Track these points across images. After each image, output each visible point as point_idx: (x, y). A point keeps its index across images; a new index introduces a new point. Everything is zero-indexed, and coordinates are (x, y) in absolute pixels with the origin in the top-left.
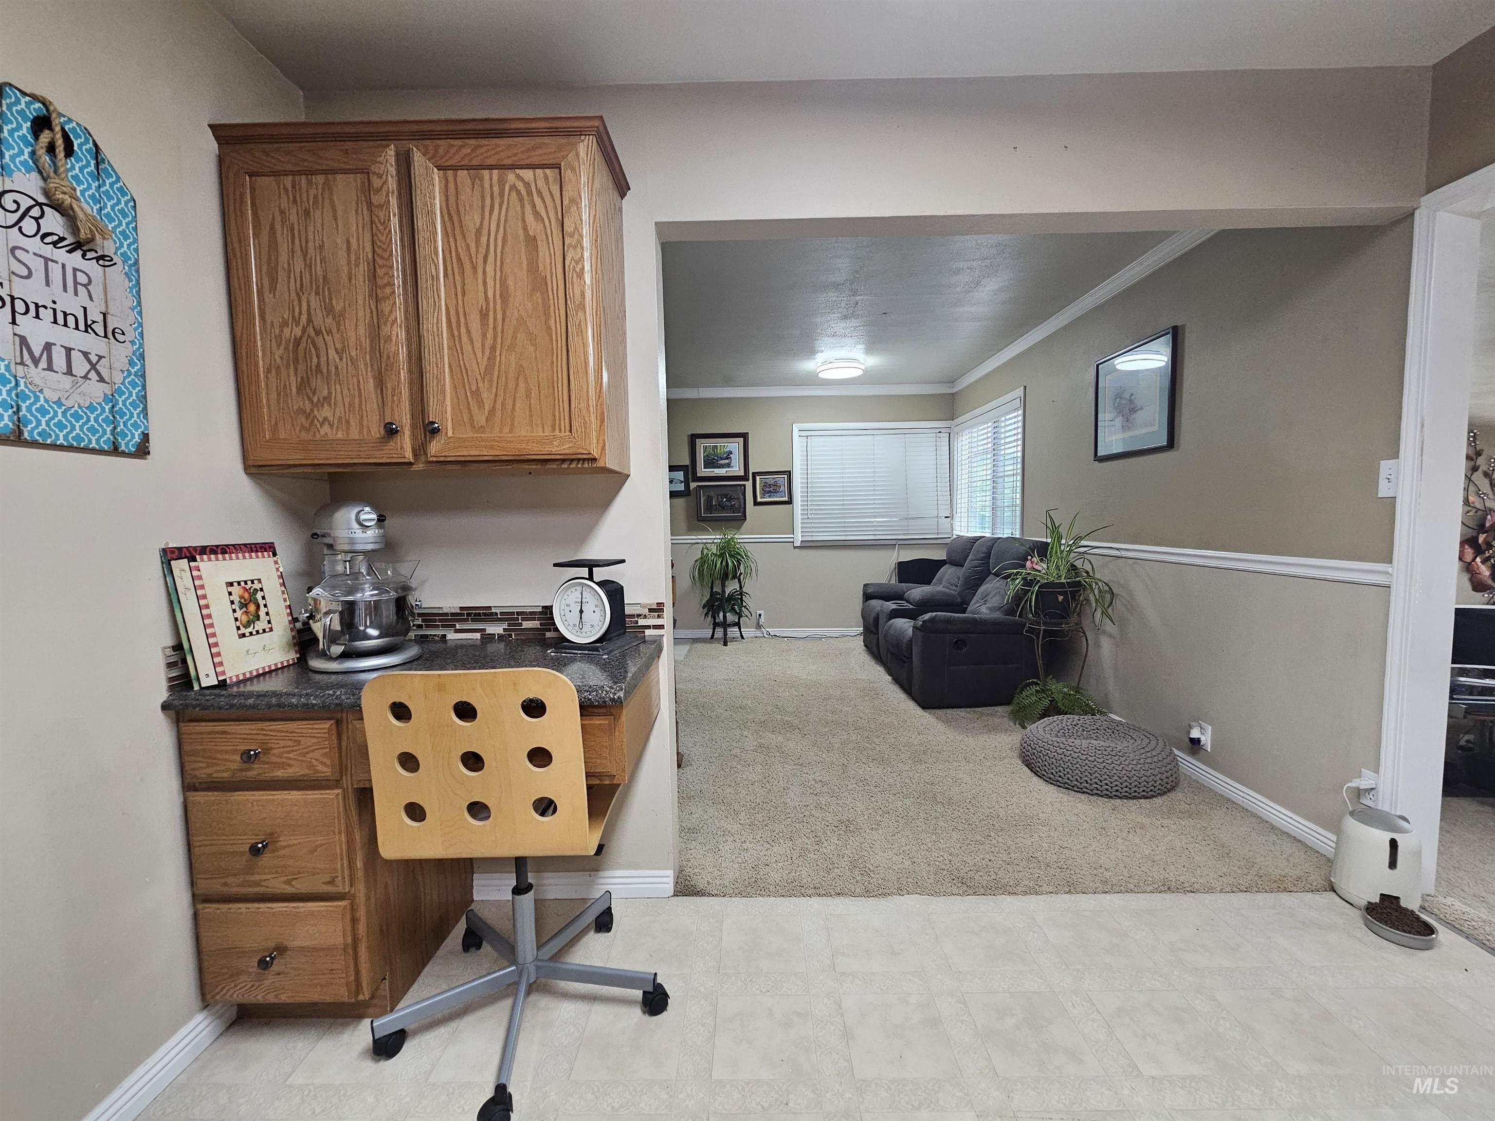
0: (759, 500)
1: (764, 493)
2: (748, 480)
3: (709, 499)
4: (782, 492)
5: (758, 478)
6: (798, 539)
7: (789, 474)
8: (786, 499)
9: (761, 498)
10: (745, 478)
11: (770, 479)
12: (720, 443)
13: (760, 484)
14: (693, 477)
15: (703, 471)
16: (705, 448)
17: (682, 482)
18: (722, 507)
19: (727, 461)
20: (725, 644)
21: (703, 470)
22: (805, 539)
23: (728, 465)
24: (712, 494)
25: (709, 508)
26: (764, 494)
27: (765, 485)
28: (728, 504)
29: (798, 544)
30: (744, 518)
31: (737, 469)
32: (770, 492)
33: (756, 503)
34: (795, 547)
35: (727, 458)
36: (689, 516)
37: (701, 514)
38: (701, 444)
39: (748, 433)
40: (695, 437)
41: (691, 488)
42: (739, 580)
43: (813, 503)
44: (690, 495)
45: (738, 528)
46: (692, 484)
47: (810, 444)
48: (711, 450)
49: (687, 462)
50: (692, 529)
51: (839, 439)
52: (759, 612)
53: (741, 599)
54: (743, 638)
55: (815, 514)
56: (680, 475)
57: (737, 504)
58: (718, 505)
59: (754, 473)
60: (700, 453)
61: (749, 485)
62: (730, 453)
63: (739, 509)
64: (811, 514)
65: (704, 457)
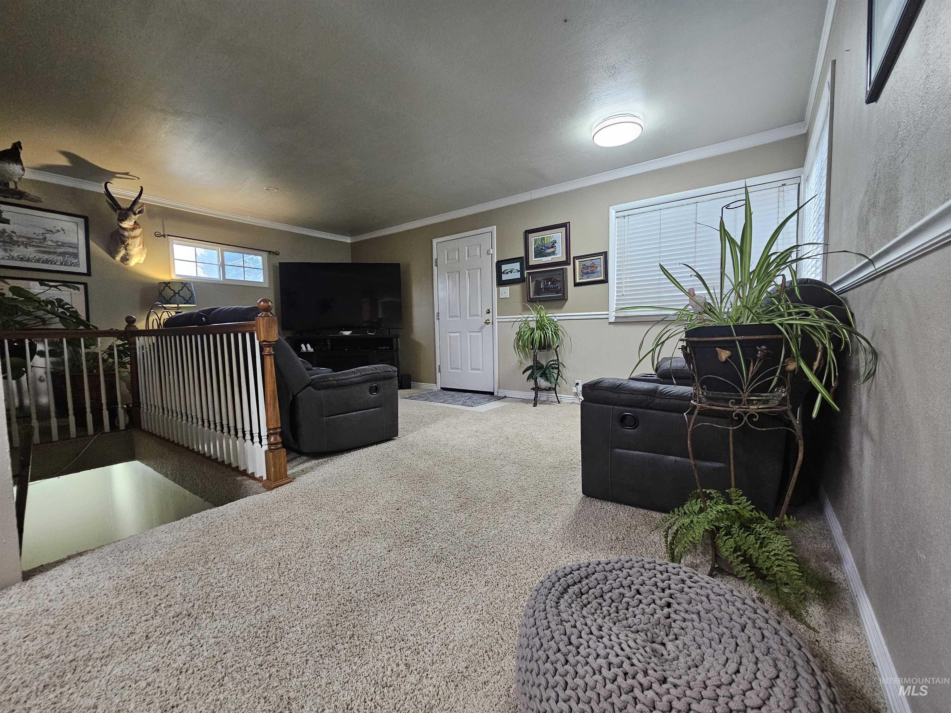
0: (578, 281)
1: (583, 274)
2: (570, 264)
3: (538, 284)
4: (599, 272)
5: (577, 262)
6: (612, 316)
7: (605, 255)
8: (602, 278)
9: (580, 279)
10: (567, 263)
11: (588, 262)
12: (546, 234)
13: (579, 267)
14: (526, 266)
15: (534, 261)
16: (536, 241)
17: (519, 271)
18: (547, 290)
19: (552, 250)
20: (535, 405)
21: (534, 259)
22: (620, 315)
23: (553, 253)
24: (540, 279)
25: (538, 291)
26: (582, 277)
27: (584, 267)
28: (552, 286)
29: (612, 320)
30: (564, 298)
31: (560, 256)
32: (587, 273)
33: (576, 285)
34: (610, 323)
35: (552, 247)
36: (523, 299)
37: (531, 297)
38: (532, 238)
39: (569, 222)
40: (528, 232)
41: (525, 276)
42: (556, 351)
43: (628, 280)
44: (524, 281)
45: (561, 307)
46: (526, 272)
47: (626, 224)
48: (540, 242)
49: (522, 254)
50: (525, 309)
51: (657, 213)
52: (577, 381)
53: (558, 368)
54: (559, 402)
55: (629, 291)
56: (517, 266)
57: (559, 286)
58: (545, 288)
59: (574, 258)
60: (532, 245)
61: (570, 268)
62: (555, 242)
63: (562, 290)
64: (626, 291)
65: (535, 248)
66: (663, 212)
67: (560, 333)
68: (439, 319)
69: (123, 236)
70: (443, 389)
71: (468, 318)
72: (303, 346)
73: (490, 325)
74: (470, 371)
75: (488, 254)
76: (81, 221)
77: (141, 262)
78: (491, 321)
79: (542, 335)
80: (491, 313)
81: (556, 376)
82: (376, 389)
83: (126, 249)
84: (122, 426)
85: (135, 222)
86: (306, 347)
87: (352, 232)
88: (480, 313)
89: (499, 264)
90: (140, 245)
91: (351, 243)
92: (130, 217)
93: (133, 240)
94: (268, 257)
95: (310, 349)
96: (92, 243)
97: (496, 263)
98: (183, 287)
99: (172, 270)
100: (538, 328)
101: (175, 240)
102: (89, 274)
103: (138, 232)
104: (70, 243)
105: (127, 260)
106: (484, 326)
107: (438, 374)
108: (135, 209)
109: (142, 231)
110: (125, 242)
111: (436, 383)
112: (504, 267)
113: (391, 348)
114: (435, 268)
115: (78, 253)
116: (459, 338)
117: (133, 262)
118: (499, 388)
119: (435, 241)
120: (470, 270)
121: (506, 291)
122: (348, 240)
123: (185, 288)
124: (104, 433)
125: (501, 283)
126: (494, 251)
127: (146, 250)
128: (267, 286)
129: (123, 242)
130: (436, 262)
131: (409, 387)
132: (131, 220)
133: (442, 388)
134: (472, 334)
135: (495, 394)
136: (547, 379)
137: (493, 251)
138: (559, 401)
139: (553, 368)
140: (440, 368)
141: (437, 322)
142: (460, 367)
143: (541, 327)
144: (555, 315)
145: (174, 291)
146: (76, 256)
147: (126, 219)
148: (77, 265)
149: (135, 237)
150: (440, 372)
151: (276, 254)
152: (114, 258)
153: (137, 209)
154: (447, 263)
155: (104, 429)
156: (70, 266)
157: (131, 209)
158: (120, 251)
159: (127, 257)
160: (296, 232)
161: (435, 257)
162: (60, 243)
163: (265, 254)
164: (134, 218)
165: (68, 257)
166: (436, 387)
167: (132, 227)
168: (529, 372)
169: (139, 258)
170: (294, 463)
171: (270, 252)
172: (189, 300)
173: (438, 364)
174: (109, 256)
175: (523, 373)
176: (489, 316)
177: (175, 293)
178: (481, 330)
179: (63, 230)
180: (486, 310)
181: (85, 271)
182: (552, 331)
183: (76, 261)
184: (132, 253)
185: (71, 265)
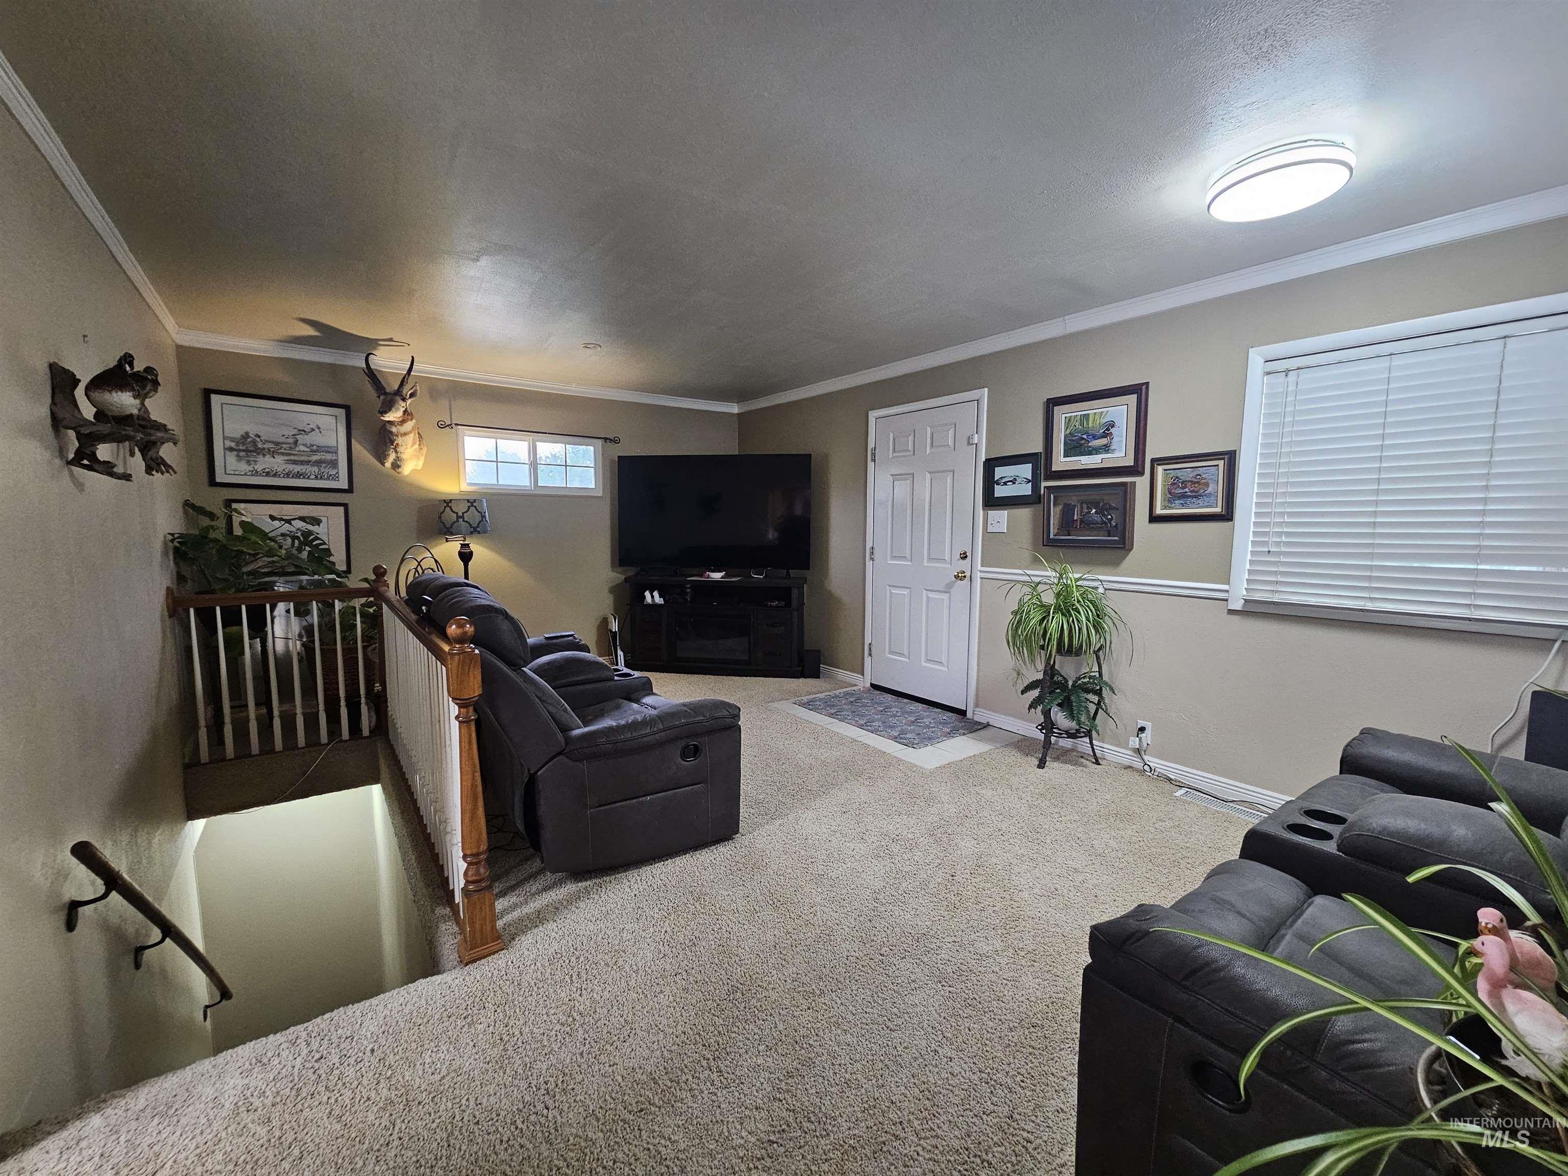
0: (1159, 511)
1: (1172, 497)
2: (1141, 473)
3: (1067, 511)
4: (1210, 495)
5: (1160, 470)
6: (1238, 596)
7: (1231, 458)
8: (1218, 510)
9: (1165, 508)
10: (1136, 470)
11: (1186, 471)
12: (1095, 408)
13: (1164, 481)
14: (1046, 473)
15: (1061, 462)
16: (1069, 421)
17: (1029, 481)
18: (1087, 525)
19: (1104, 441)
20: (1042, 765)
21: (1064, 459)
22: (1257, 596)
23: (1106, 449)
24: (1073, 500)
25: (1067, 524)
26: (1168, 503)
27: (1176, 483)
28: (1097, 518)
29: (1238, 605)
30: (1122, 546)
31: (1122, 454)
32: (1183, 496)
33: (1154, 519)
34: (1231, 612)
35: (1105, 435)
36: (1035, 538)
37: (1051, 536)
38: (1062, 414)
39: (1147, 384)
40: (1052, 403)
41: (1042, 492)
42: (1098, 658)
43: (1286, 519)
44: (1040, 503)
45: (1115, 563)
46: (1044, 484)
47: (1292, 388)
48: (1077, 424)
49: (1037, 447)
50: (1036, 562)
51: (1384, 363)
52: (1141, 723)
53: (1099, 693)
54: (1097, 763)
55: (1287, 544)
56: (1025, 470)
57: (1114, 518)
58: (1082, 521)
59: (1153, 461)
60: (1060, 430)
61: (1141, 483)
62: (1112, 425)
63: (1120, 528)
64: (1278, 544)
65: (1066, 436)
66: (1397, 361)
67: (1107, 624)
68: (872, 559)
69: (391, 432)
70: (874, 686)
71: (925, 564)
72: (647, 594)
73: (966, 582)
74: (924, 664)
75: (969, 444)
76: (342, 412)
77: (419, 468)
78: (968, 574)
79: (1065, 626)
80: (969, 558)
81: (1092, 708)
82: (696, 750)
83: (396, 452)
84: (366, 732)
85: (405, 412)
86: (653, 597)
87: (741, 396)
88: (947, 558)
89: (991, 464)
90: (414, 443)
91: (739, 414)
92: (397, 406)
93: (403, 438)
94: (603, 447)
95: (659, 600)
96: (356, 446)
97: (985, 463)
98: (469, 507)
99: (462, 477)
100: (1058, 609)
101: (466, 430)
102: (350, 490)
103: (409, 425)
104: (329, 447)
105: (399, 467)
106: (955, 582)
107: (867, 660)
108: (404, 392)
109: (417, 423)
110: (394, 442)
111: (863, 675)
112: (1000, 472)
113: (789, 604)
114: (871, 465)
115: (337, 460)
116: (907, 600)
117: (407, 469)
118: (977, 705)
119: (873, 415)
120: (935, 472)
121: (1000, 519)
122: (734, 409)
123: (472, 509)
124: (342, 741)
125: (991, 502)
126: (982, 439)
127: (425, 450)
128: (600, 494)
129: (392, 442)
130: (874, 455)
131: (816, 674)
132: (398, 409)
133: (872, 685)
134: (931, 595)
135: (969, 715)
136: (1072, 716)
137: (980, 439)
138: (1097, 759)
139: (1088, 691)
140: (870, 650)
141: (869, 564)
142: (906, 652)
143: (1065, 607)
144: (1101, 577)
145: (457, 513)
146: (334, 464)
147: (390, 410)
148: (336, 478)
149: (405, 434)
150: (870, 655)
151: (615, 441)
152: (383, 464)
153: (407, 391)
154: (893, 457)
155: (341, 736)
156: (326, 479)
157: (398, 392)
158: (388, 455)
159: (398, 463)
160: (649, 402)
161: (871, 445)
162: (315, 447)
163: (599, 443)
164: (401, 406)
165: (325, 467)
166: (863, 682)
167: (401, 419)
168: (1035, 693)
169: (415, 463)
170: (534, 886)
171: (606, 439)
172: (478, 527)
173: (868, 640)
174: (376, 461)
175: (1023, 692)
176: (965, 565)
177: (458, 517)
178: (948, 589)
179: (319, 428)
180: (961, 550)
181: (345, 486)
182: (1088, 619)
183: (333, 472)
184: (403, 456)
185: (328, 479)
